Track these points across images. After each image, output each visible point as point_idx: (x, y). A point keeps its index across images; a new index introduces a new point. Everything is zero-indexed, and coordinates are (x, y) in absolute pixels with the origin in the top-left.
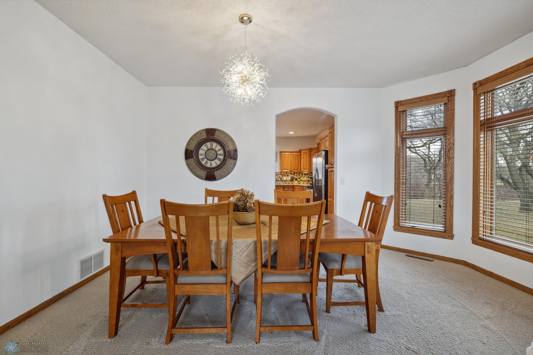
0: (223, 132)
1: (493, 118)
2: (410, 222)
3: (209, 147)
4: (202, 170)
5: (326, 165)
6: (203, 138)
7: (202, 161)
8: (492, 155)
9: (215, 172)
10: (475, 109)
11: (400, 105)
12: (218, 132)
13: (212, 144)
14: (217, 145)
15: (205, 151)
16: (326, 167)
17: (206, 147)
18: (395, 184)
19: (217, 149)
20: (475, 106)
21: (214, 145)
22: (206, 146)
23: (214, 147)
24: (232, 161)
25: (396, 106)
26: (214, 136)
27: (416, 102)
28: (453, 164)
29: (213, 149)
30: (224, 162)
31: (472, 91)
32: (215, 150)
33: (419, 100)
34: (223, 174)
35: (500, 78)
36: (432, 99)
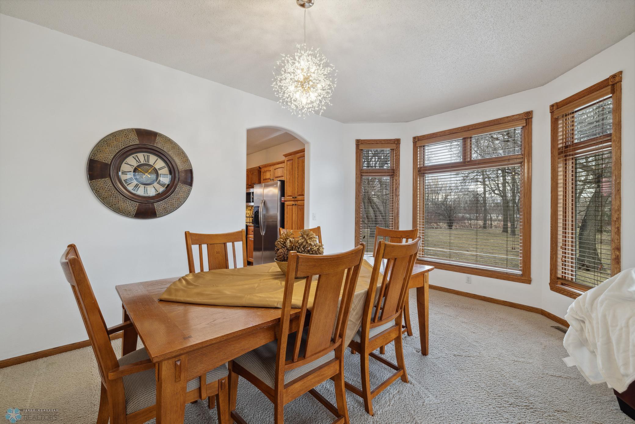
0: (168, 141)
1: (424, 167)
2: (368, 253)
3: (142, 161)
4: (130, 201)
5: (282, 198)
6: (131, 144)
7: (127, 185)
8: (423, 196)
9: (155, 204)
10: (415, 158)
11: (360, 143)
12: (162, 139)
13: (148, 157)
14: (157, 159)
15: (134, 168)
16: (282, 199)
17: (137, 161)
18: (356, 219)
19: (157, 166)
20: (414, 157)
21: (153, 159)
22: (135, 159)
23: (151, 163)
24: (185, 187)
25: (357, 143)
26: (154, 144)
27: (373, 144)
28: (398, 201)
29: (151, 166)
30: (170, 189)
31: (412, 144)
32: (155, 168)
33: (375, 142)
34: (169, 208)
35: (432, 138)
36: (385, 144)
